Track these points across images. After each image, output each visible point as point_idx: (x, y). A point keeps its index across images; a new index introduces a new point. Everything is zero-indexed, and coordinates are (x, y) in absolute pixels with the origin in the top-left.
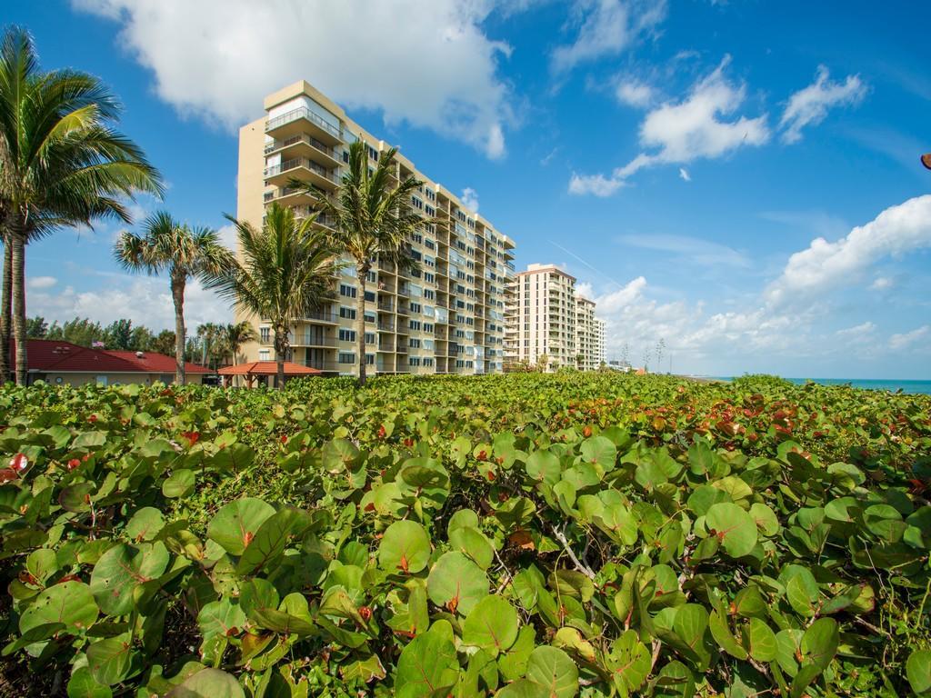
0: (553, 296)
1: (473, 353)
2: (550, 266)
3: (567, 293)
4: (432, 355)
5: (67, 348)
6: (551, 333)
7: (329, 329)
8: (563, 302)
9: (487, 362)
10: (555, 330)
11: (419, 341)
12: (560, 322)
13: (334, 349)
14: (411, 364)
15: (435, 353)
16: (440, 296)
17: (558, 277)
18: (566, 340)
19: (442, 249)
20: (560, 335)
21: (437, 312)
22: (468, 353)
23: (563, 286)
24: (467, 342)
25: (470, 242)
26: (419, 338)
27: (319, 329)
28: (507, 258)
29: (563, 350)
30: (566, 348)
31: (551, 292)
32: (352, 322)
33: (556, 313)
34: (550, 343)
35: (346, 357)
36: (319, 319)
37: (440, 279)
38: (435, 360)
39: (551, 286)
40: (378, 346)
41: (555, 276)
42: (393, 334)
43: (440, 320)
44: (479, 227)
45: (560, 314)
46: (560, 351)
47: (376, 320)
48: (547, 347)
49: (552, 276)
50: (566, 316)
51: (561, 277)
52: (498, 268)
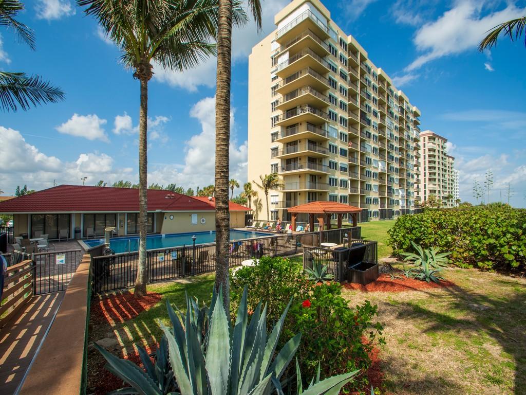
0: (432, 153)
1: (399, 194)
2: (428, 132)
3: (441, 150)
4: (377, 196)
5: (173, 195)
6: (430, 179)
7: (321, 178)
8: (439, 157)
9: (407, 200)
10: (433, 177)
11: (370, 185)
12: (437, 171)
13: (326, 192)
14: (367, 203)
15: (379, 195)
16: (381, 151)
17: (434, 139)
18: (441, 184)
19: (383, 116)
20: (437, 180)
21: (380, 164)
22: (396, 194)
23: (438, 145)
24: (395, 187)
25: (396, 112)
26: (370, 183)
27: (314, 177)
28: (416, 123)
29: (439, 191)
30: (441, 189)
31: (430, 150)
32: (335, 172)
33: (433, 165)
34: (430, 186)
35: (332, 198)
36: (314, 169)
37: (381, 139)
38: (379, 200)
39: (430, 145)
40: (349, 189)
41: (432, 138)
42: (358, 181)
43: (382, 170)
44: (401, 100)
45: (436, 165)
46: (437, 192)
47: (348, 170)
48: (427, 189)
49: (430, 138)
50: (441, 167)
51: (437, 139)
52: (411, 131)
